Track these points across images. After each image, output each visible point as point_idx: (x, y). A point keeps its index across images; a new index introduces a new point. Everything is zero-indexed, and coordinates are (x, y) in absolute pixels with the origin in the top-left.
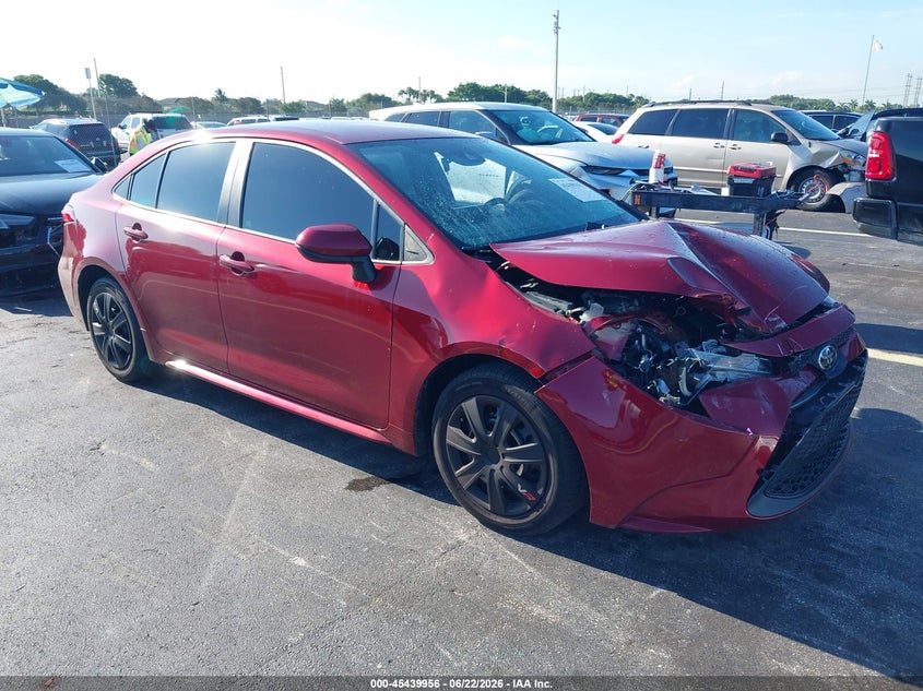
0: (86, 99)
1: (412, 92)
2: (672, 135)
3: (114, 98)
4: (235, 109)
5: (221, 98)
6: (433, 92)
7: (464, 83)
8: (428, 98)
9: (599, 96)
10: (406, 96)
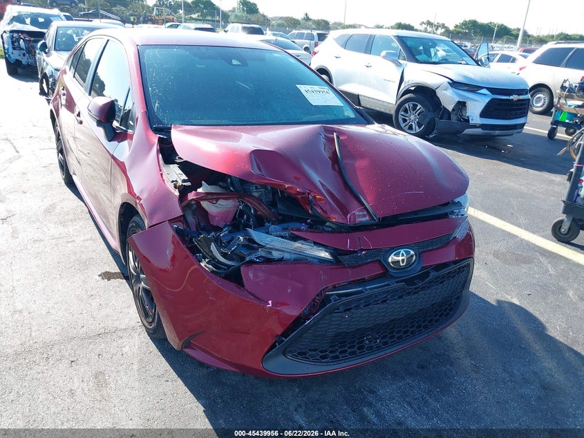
0: (230, 14)
1: (429, 23)
2: (566, 67)
3: (245, 14)
4: (314, 26)
5: (307, 19)
6: (443, 24)
7: (468, 20)
8: (440, 28)
9: (567, 35)
10: (424, 26)
